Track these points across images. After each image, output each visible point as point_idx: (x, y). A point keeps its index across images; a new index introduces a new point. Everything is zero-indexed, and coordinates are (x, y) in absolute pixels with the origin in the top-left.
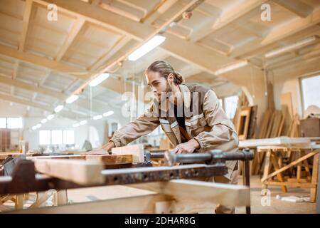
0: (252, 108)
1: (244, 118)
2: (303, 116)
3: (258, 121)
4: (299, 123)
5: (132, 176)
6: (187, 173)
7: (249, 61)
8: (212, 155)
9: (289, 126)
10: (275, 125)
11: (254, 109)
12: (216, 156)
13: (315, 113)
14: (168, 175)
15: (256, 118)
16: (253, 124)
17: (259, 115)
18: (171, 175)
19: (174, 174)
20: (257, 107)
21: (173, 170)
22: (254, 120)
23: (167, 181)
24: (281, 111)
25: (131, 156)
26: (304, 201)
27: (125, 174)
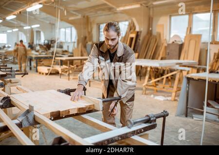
0: (138, 32)
1: (132, 39)
2: (169, 41)
3: (141, 42)
4: (166, 45)
7: (141, 5)
9: (160, 46)
10: (151, 45)
11: (139, 33)
12: (151, 119)
13: (177, 40)
15: (140, 40)
16: (137, 44)
17: (141, 38)
20: (141, 32)
22: (138, 41)
24: (156, 36)
25: (94, 105)
26: (167, 100)
27: (110, 139)
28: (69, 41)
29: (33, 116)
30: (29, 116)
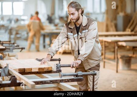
5: (46, 82)
6: (66, 80)
8: (77, 74)
12: (79, 75)
14: (59, 81)
18: (60, 81)
19: (62, 81)
21: (61, 80)
23: (59, 83)
27: (44, 81)
28: (98, 11)
29: (8, 70)
30: (5, 70)
